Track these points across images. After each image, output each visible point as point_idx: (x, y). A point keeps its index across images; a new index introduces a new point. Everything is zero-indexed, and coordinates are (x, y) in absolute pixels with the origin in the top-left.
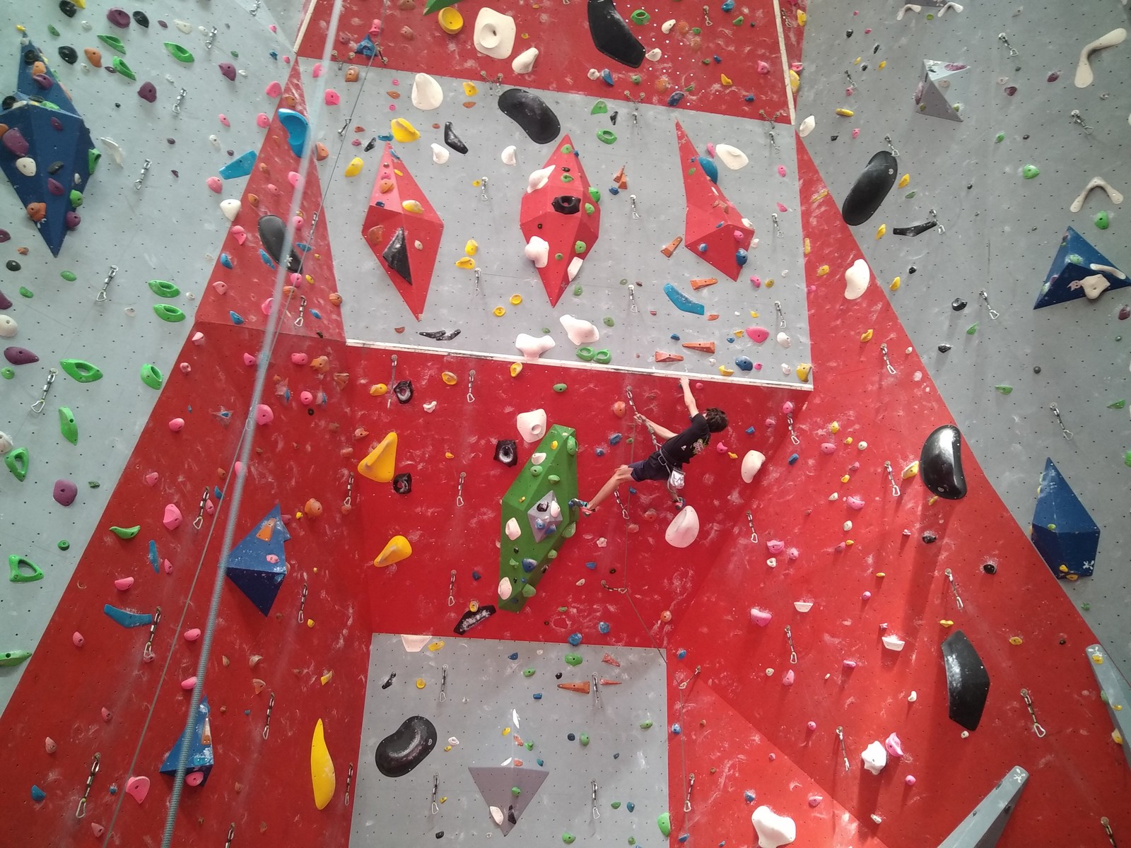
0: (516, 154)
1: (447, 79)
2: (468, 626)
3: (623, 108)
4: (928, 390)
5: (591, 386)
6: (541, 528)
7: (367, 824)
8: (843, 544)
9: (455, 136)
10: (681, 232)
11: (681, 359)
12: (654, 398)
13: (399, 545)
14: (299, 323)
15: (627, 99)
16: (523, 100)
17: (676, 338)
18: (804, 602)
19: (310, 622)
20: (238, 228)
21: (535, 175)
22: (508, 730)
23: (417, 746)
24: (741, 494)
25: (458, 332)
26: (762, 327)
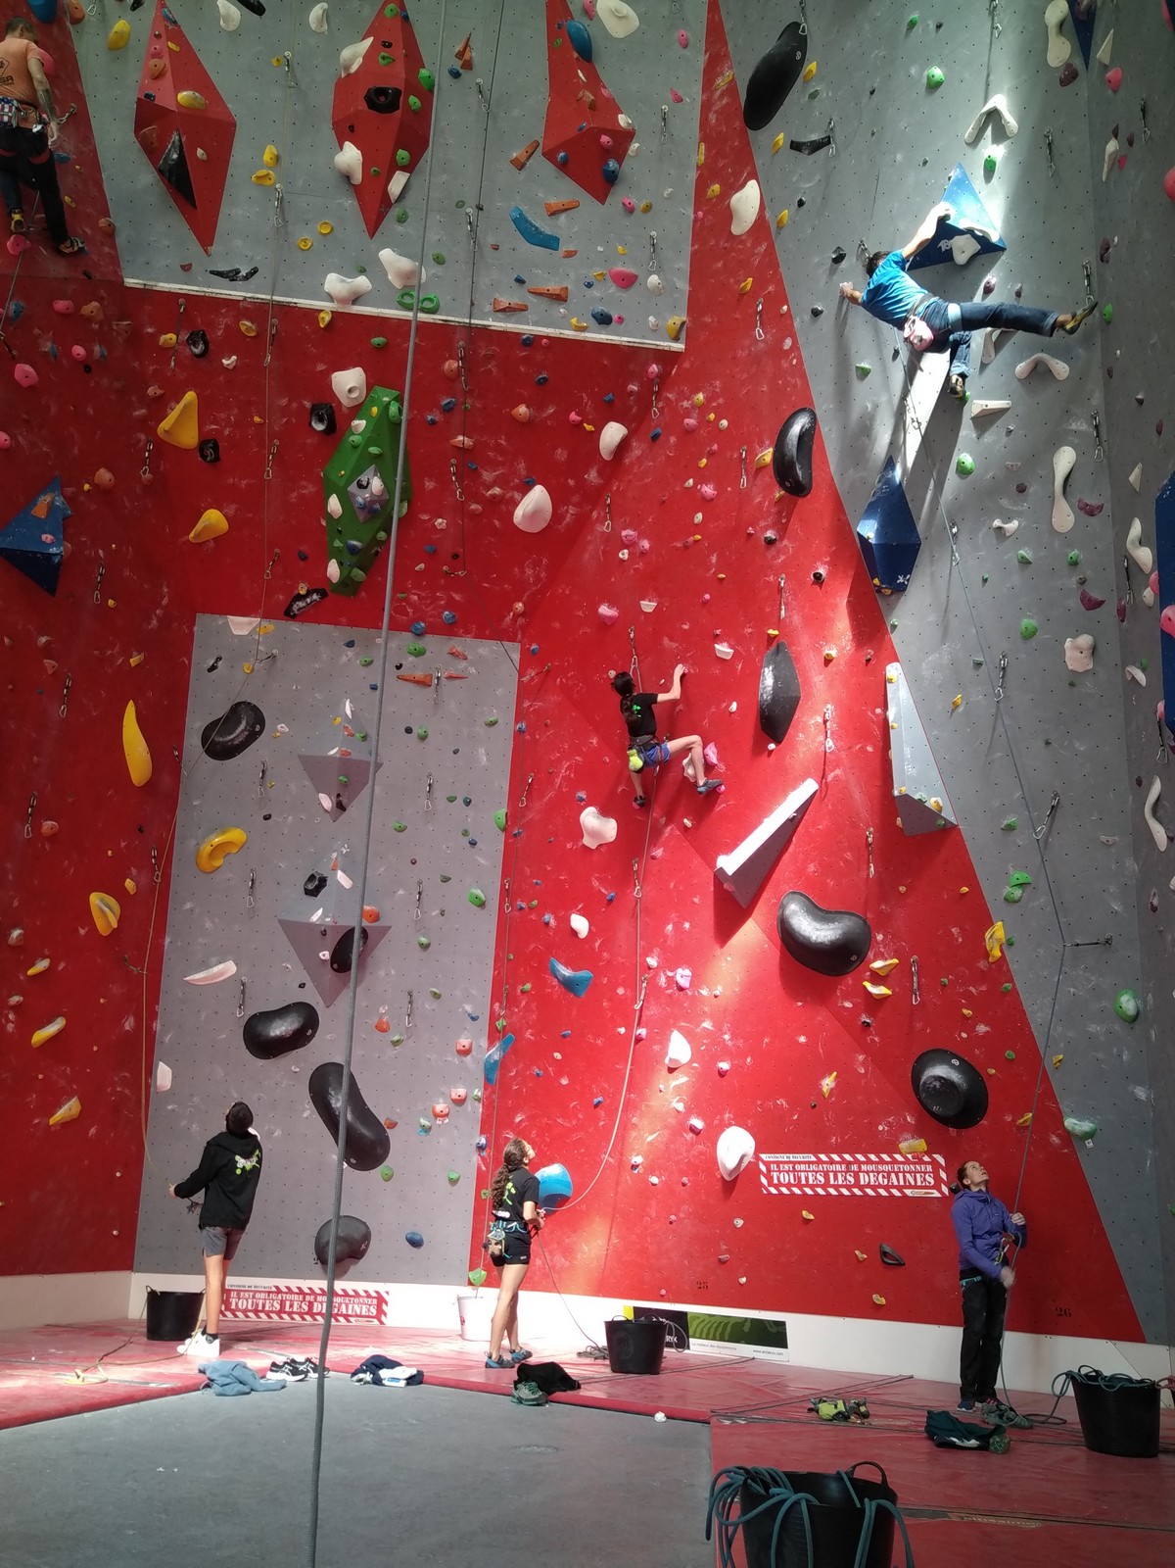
0: (327, 15)
2: (298, 610)
4: (795, 362)
6: (363, 507)
7: (195, 803)
8: (691, 539)
10: (539, 135)
11: (523, 309)
12: (493, 357)
13: (213, 519)
17: (520, 281)
18: (650, 601)
19: (111, 602)
21: (346, 53)
22: (339, 720)
23: (242, 732)
24: (600, 473)
25: (255, 271)
26: (631, 270)
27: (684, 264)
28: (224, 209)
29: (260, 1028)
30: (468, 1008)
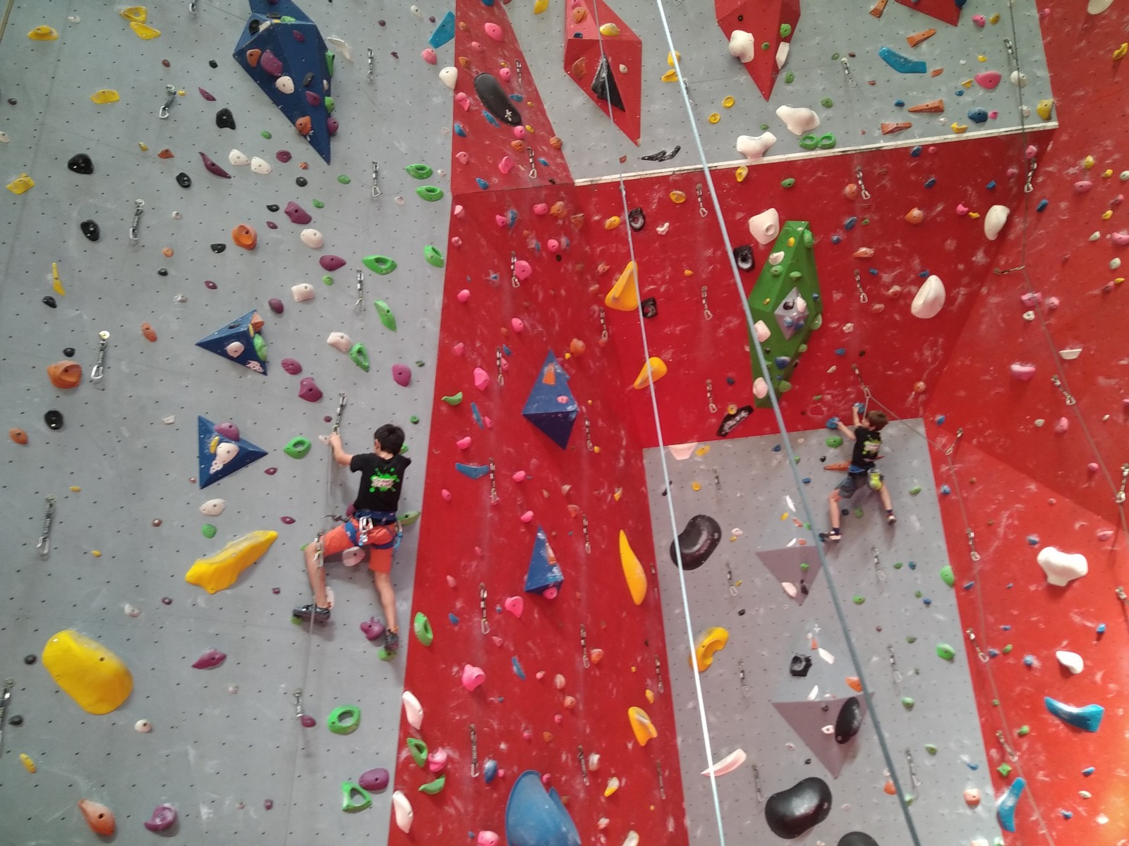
2: (730, 428)
5: (819, 174)
6: (790, 326)
7: (677, 612)
8: (1111, 284)
11: (908, 126)
12: (886, 173)
13: (654, 365)
14: (533, 175)
17: (900, 105)
18: (1072, 349)
19: (597, 449)
20: (461, 94)
22: (786, 515)
23: (706, 541)
24: (986, 253)
25: (678, 149)
26: (992, 71)
27: (1040, 56)
28: (644, 108)
29: (782, 809)
30: (966, 758)
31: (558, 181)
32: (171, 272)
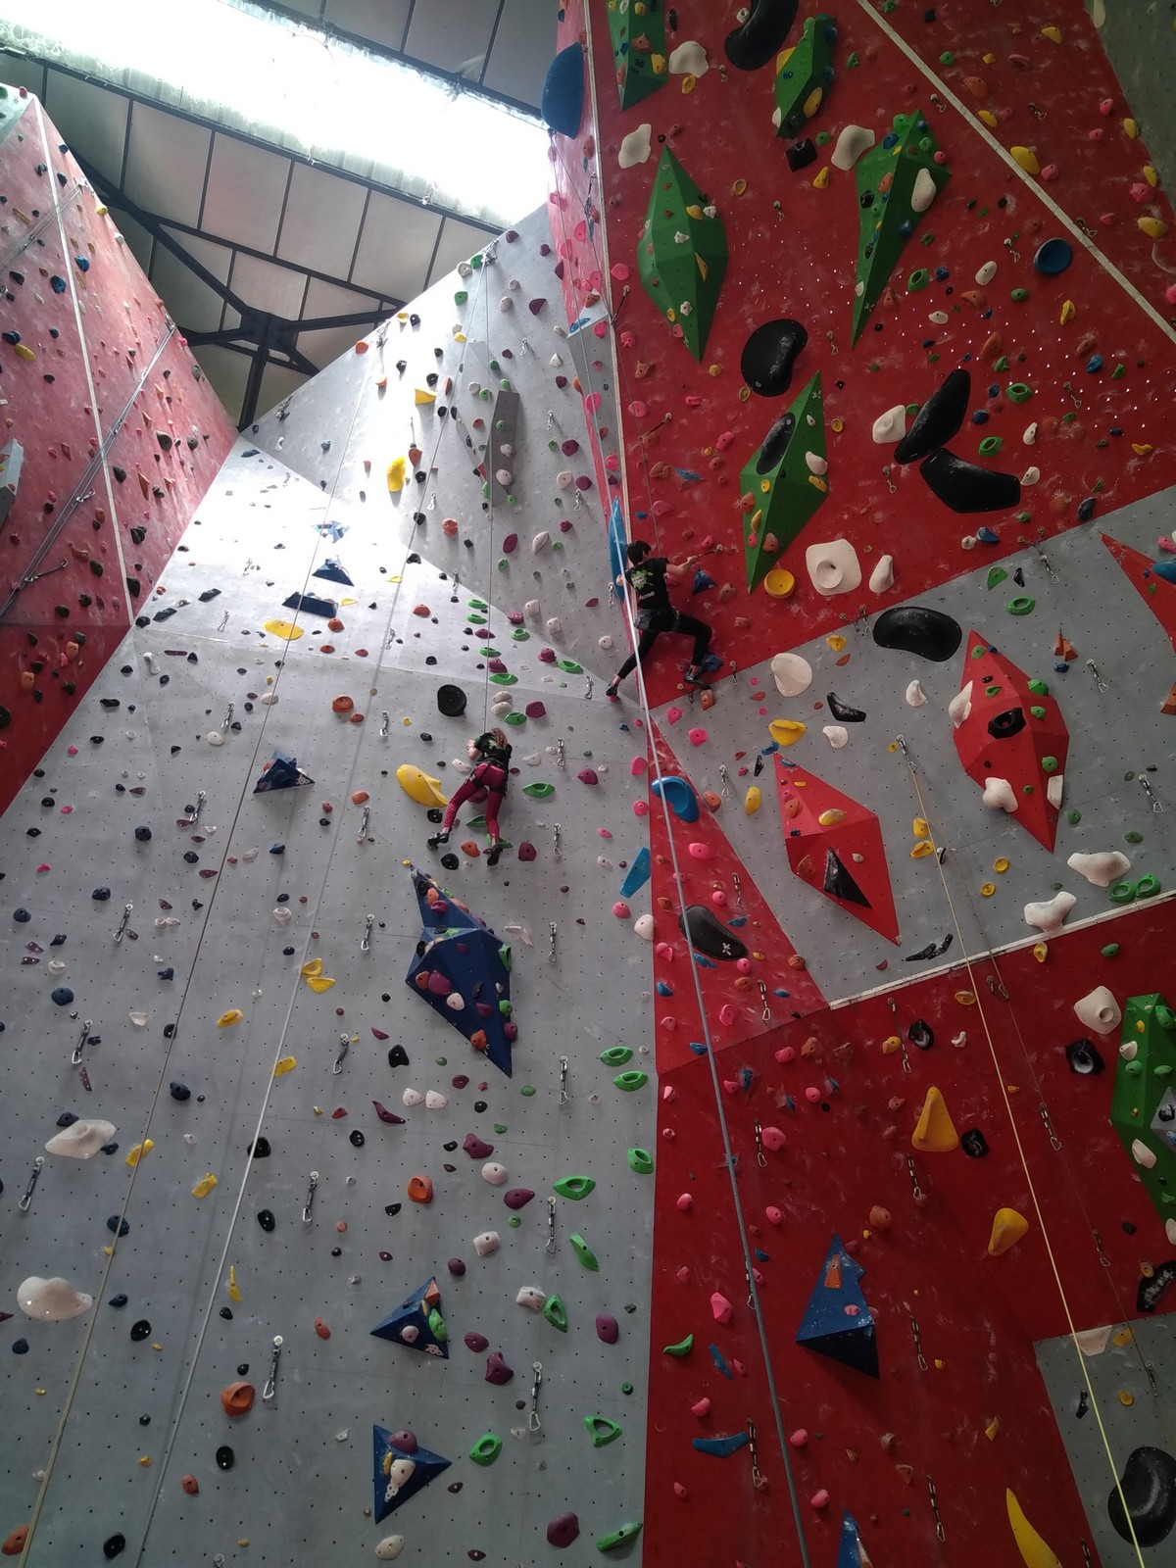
0: (921, 687)
1: (806, 646)
2: (1154, 1298)
3: (1024, 561)
5: (1151, 930)
9: (844, 707)
13: (1008, 1219)
14: (767, 1015)
15: (1024, 546)
16: (900, 623)
19: (938, 1363)
20: (661, 944)
21: (953, 706)
23: (1159, 1494)
25: (949, 939)
28: (896, 897)
31: (803, 1012)
32: (345, 1249)
